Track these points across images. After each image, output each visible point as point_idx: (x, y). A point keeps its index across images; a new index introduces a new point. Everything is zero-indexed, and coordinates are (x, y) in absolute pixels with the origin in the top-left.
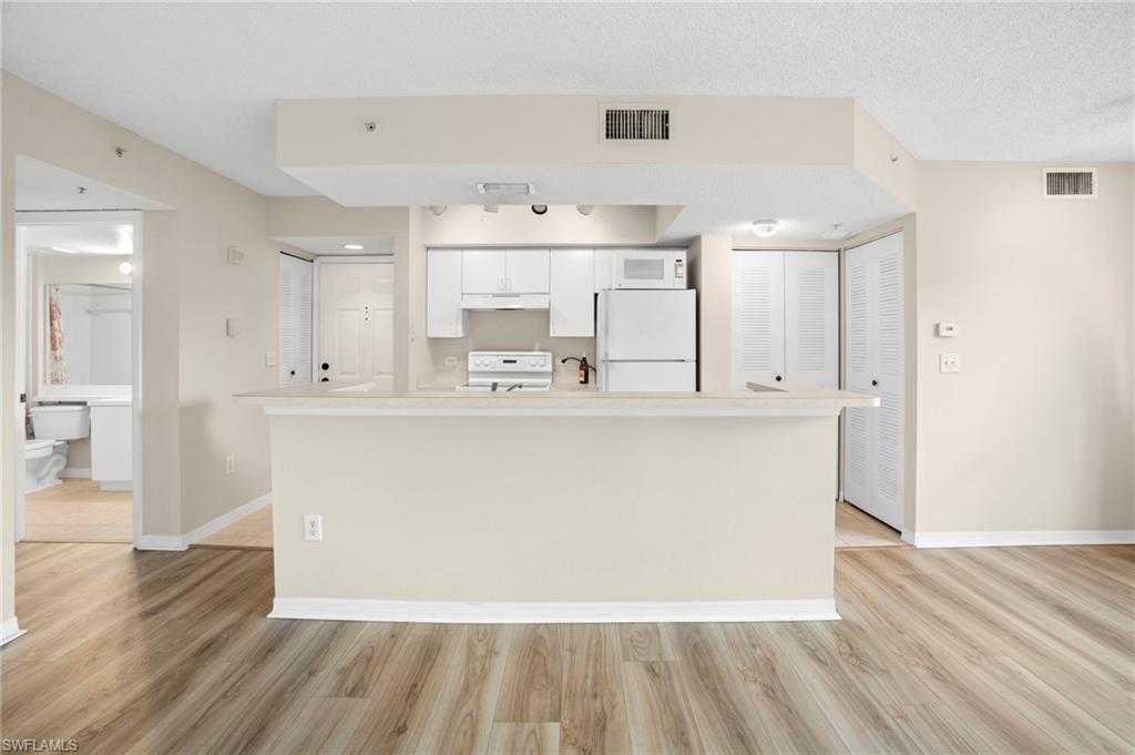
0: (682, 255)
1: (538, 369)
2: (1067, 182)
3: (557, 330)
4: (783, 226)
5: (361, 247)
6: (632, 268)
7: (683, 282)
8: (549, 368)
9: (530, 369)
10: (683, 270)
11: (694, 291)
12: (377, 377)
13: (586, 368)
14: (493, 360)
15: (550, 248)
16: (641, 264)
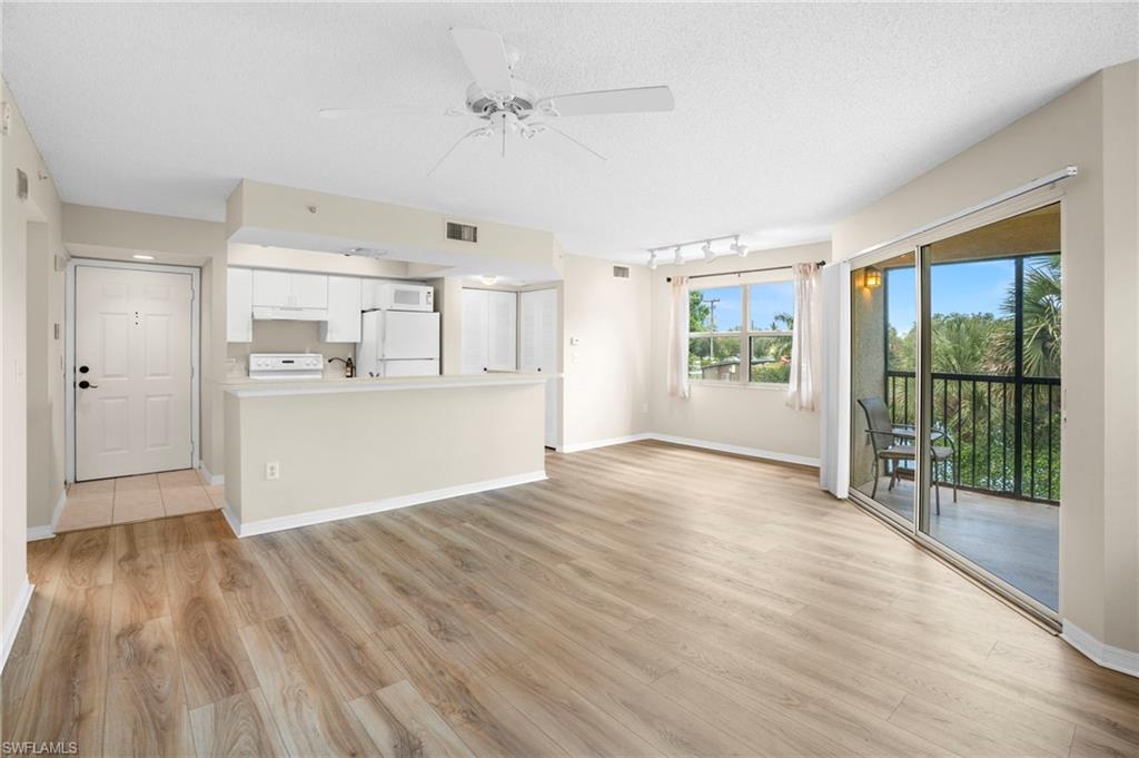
0: (431, 289)
1: (312, 367)
2: (621, 271)
3: (332, 337)
4: (498, 279)
5: (150, 258)
6: (399, 296)
7: (431, 308)
8: (321, 366)
9: (306, 367)
10: (431, 299)
11: (438, 314)
12: (149, 378)
13: (351, 366)
14: (274, 361)
15: (328, 274)
16: (405, 293)
